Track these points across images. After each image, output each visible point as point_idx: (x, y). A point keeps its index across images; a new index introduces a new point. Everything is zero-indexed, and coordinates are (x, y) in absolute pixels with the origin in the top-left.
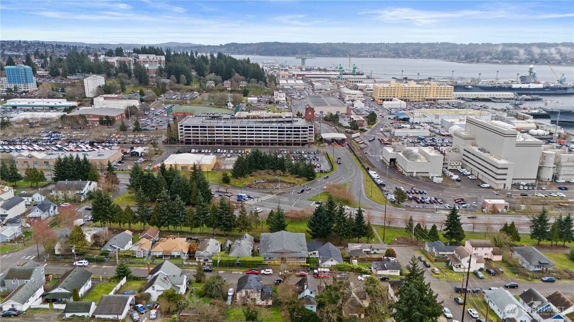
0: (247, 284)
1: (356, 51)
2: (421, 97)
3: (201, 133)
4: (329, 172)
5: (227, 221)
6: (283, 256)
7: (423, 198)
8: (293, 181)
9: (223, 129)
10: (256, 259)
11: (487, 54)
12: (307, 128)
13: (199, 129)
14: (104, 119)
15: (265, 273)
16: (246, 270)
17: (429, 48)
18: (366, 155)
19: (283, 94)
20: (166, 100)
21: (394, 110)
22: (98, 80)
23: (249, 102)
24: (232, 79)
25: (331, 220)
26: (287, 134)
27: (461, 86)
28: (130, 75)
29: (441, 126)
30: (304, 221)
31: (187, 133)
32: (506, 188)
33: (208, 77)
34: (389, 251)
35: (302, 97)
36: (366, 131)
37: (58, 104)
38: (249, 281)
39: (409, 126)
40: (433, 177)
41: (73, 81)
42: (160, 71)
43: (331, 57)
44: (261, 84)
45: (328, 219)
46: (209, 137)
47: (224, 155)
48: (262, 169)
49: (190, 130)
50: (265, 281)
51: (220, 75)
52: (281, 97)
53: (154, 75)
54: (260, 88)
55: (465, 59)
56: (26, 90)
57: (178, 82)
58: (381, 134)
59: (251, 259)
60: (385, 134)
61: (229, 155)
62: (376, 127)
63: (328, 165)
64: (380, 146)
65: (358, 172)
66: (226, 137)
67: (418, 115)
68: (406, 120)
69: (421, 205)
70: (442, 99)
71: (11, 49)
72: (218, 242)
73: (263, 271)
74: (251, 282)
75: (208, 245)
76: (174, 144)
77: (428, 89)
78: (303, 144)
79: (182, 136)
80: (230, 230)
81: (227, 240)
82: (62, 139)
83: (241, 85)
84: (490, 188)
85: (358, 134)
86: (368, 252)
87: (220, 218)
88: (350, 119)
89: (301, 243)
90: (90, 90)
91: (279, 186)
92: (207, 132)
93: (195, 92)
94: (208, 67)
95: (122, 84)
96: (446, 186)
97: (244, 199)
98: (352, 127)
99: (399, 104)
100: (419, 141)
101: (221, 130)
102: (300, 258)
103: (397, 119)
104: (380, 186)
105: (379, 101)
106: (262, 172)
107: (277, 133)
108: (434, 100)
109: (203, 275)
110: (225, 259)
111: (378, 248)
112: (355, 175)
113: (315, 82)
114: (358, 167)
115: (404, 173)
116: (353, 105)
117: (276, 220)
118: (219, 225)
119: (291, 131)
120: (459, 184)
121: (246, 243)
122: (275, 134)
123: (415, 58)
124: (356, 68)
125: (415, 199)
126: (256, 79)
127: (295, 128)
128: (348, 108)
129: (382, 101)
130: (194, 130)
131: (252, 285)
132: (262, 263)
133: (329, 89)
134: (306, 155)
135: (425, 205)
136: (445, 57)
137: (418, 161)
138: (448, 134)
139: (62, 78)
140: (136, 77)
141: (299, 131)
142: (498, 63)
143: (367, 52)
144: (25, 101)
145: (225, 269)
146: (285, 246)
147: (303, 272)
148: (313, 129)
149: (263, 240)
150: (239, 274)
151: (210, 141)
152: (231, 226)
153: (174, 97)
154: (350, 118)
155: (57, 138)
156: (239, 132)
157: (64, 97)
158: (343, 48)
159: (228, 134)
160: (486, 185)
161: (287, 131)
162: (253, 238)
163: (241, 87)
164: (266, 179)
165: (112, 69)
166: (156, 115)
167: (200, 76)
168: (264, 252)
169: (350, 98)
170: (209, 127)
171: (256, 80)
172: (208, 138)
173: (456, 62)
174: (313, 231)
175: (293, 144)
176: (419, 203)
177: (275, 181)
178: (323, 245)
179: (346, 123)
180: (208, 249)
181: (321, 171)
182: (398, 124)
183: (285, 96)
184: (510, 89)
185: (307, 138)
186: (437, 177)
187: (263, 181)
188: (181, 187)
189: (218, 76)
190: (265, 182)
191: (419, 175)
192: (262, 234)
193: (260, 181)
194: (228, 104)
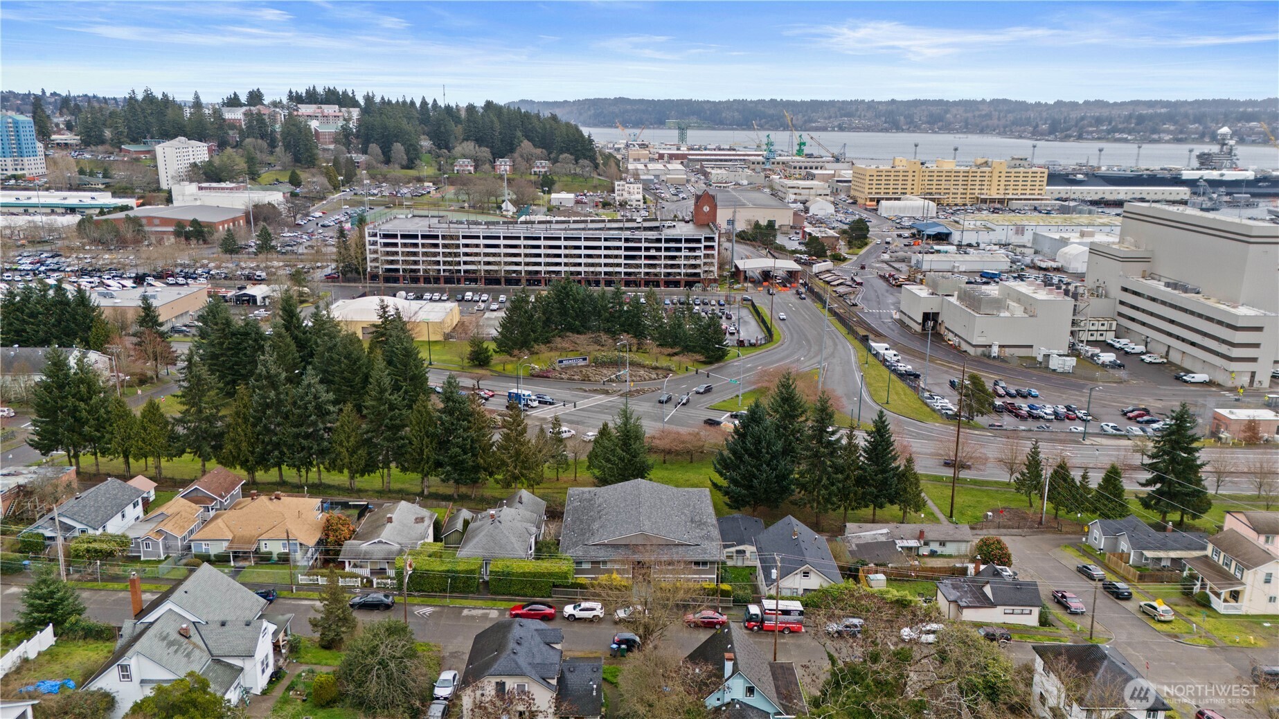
0: (504, 655)
1: (800, 116)
2: (968, 196)
3: (425, 254)
4: (761, 345)
5: (465, 453)
6: (638, 557)
7: (1031, 407)
8: (664, 362)
9: (482, 242)
10: (546, 566)
11: (1098, 121)
12: (699, 241)
13: (420, 241)
14: (189, 228)
15: (578, 614)
16: (513, 604)
17: (966, 111)
18: (853, 309)
19: (636, 186)
20: (355, 197)
21: (909, 220)
22: (190, 149)
23: (554, 203)
24: (516, 155)
25: (788, 451)
26: (647, 257)
27: (1060, 175)
28: (273, 145)
29: (1032, 250)
30: (701, 460)
31: (388, 253)
32: (1256, 385)
33: (458, 149)
34: (988, 546)
35: (681, 196)
36: (845, 259)
37: (88, 201)
38: (512, 645)
39: (952, 248)
40: (1047, 356)
41: (134, 156)
42: (344, 137)
43: (744, 129)
44: (583, 167)
45: (779, 445)
46: (445, 263)
47: (482, 305)
48: (579, 333)
49: (396, 245)
50: (573, 645)
51: (487, 147)
52: (631, 192)
53: (332, 147)
54: (582, 176)
55: (1050, 133)
56: (20, 172)
57: (388, 161)
58: (885, 266)
59: (531, 566)
60: (896, 265)
61: (494, 306)
62: (869, 252)
63: (758, 329)
64: (887, 291)
65: (840, 347)
66: (488, 263)
67: (972, 227)
68: (943, 238)
69: (1032, 424)
70: (1021, 199)
71: (21, 107)
72: (425, 513)
73: (569, 610)
74: (518, 648)
75: (390, 520)
76: (355, 281)
77: (987, 174)
78: (689, 284)
79: (375, 260)
80: (475, 482)
81: (459, 510)
82: (68, 269)
83: (536, 169)
84: (1210, 383)
85: (828, 264)
86: (910, 549)
87: (443, 445)
88: (804, 237)
89: (697, 518)
90: (171, 172)
91: (625, 372)
92: (441, 250)
93: (426, 184)
94: (459, 130)
95: (251, 161)
96: (1086, 378)
97: (527, 405)
98: (810, 251)
99: (918, 208)
100: (984, 280)
101: (477, 246)
102: (697, 563)
103: (918, 235)
104: (910, 378)
105: (868, 203)
106: (581, 339)
107: (622, 253)
108: (1001, 201)
109: (345, 620)
110: (438, 566)
111: (942, 538)
112: (833, 353)
113: (713, 168)
114: (839, 334)
115: (964, 347)
116: (807, 210)
117: (619, 451)
118: (439, 464)
119: (659, 249)
120: (1122, 374)
121: (519, 518)
122: (616, 257)
123: (936, 132)
124: (804, 144)
125: (1013, 411)
126: (571, 154)
127: (667, 241)
128: (795, 214)
129: (875, 203)
130: (405, 245)
131: (522, 661)
132: (566, 578)
133: (745, 182)
134: (697, 307)
135: (1042, 423)
136: (1002, 129)
137: (1002, 315)
138: (1054, 265)
139: (110, 149)
140: (287, 147)
141: (679, 249)
142: (1126, 141)
143: (825, 118)
144: (10, 196)
145: (437, 601)
146: (647, 527)
147: (710, 613)
148: (716, 244)
149: (575, 509)
150: (485, 617)
151: (447, 274)
152: (476, 468)
153: (376, 192)
154: (804, 232)
155: (56, 267)
156: (522, 251)
157: (108, 187)
158: (771, 111)
159: (494, 255)
160: (1200, 377)
161: (647, 249)
162: (544, 503)
163: (535, 173)
164: (592, 357)
165: (231, 132)
166: (323, 226)
167: (440, 148)
168: (575, 544)
169: (799, 198)
170: (444, 237)
171: (572, 157)
172: (442, 267)
173: (1029, 138)
174: (733, 481)
175: (662, 283)
176: (1023, 418)
177: (617, 364)
178: (767, 526)
179: (793, 244)
180: (387, 533)
181: (741, 344)
182: (923, 245)
183: (641, 190)
184: (1176, 181)
185: (699, 266)
186: (1060, 355)
187: (582, 363)
188: (339, 362)
189: (484, 149)
190: (587, 366)
191: (1008, 352)
192: (571, 491)
193: (573, 363)
194: (504, 206)
